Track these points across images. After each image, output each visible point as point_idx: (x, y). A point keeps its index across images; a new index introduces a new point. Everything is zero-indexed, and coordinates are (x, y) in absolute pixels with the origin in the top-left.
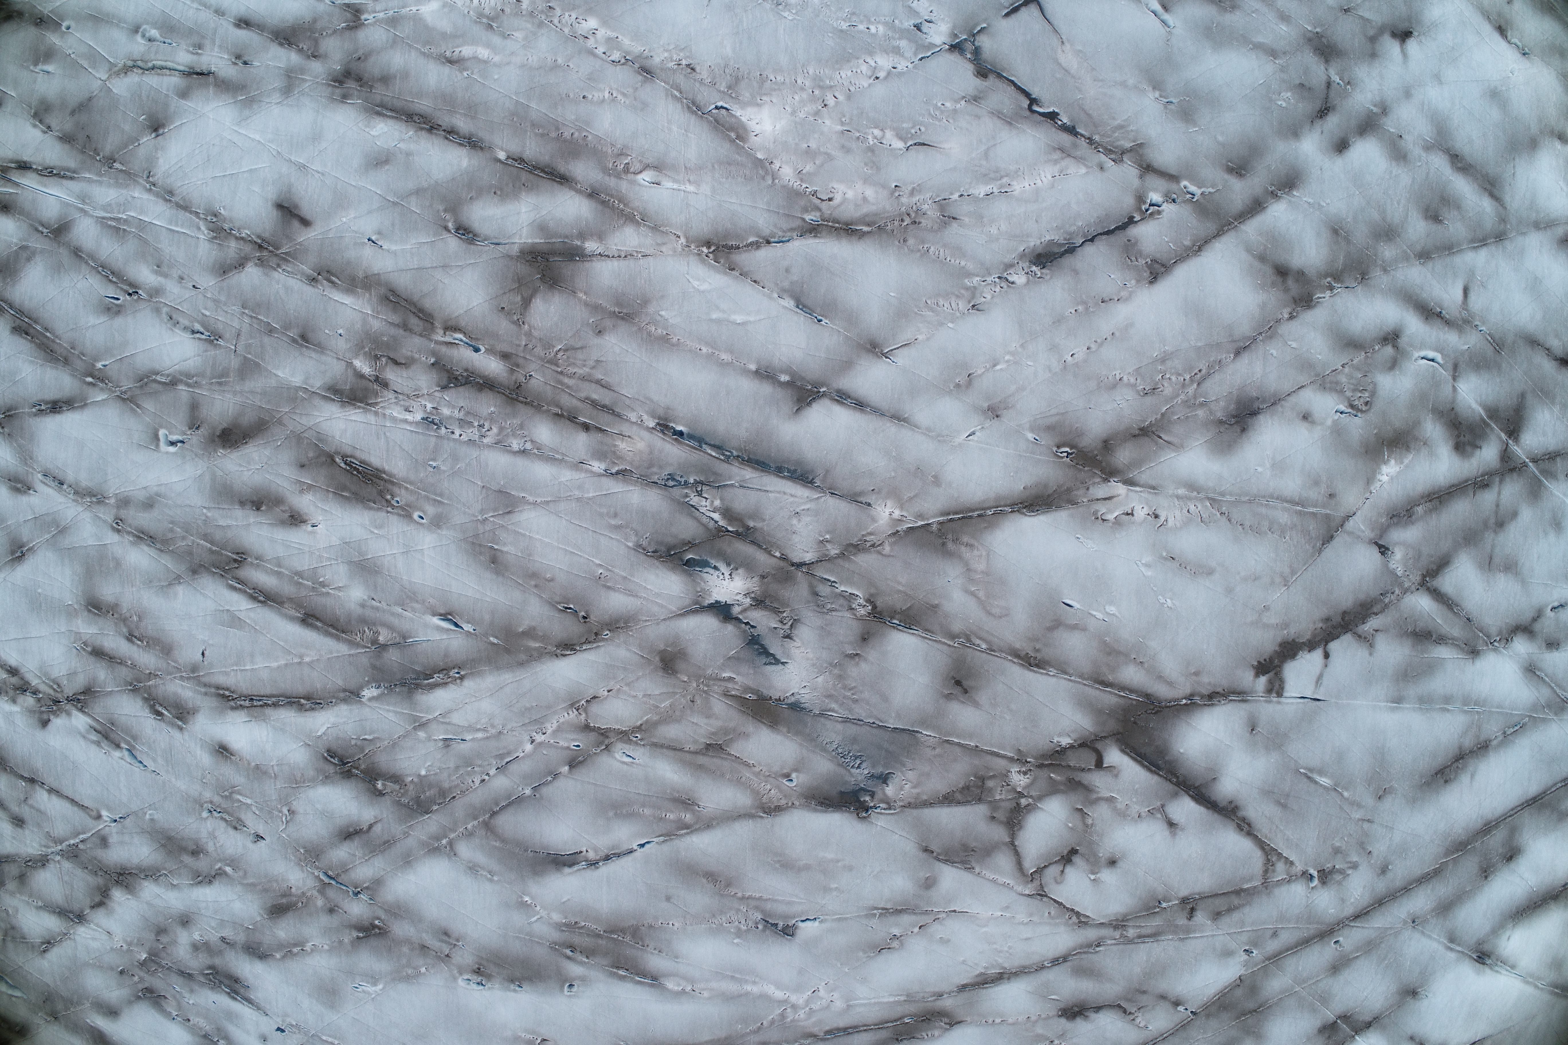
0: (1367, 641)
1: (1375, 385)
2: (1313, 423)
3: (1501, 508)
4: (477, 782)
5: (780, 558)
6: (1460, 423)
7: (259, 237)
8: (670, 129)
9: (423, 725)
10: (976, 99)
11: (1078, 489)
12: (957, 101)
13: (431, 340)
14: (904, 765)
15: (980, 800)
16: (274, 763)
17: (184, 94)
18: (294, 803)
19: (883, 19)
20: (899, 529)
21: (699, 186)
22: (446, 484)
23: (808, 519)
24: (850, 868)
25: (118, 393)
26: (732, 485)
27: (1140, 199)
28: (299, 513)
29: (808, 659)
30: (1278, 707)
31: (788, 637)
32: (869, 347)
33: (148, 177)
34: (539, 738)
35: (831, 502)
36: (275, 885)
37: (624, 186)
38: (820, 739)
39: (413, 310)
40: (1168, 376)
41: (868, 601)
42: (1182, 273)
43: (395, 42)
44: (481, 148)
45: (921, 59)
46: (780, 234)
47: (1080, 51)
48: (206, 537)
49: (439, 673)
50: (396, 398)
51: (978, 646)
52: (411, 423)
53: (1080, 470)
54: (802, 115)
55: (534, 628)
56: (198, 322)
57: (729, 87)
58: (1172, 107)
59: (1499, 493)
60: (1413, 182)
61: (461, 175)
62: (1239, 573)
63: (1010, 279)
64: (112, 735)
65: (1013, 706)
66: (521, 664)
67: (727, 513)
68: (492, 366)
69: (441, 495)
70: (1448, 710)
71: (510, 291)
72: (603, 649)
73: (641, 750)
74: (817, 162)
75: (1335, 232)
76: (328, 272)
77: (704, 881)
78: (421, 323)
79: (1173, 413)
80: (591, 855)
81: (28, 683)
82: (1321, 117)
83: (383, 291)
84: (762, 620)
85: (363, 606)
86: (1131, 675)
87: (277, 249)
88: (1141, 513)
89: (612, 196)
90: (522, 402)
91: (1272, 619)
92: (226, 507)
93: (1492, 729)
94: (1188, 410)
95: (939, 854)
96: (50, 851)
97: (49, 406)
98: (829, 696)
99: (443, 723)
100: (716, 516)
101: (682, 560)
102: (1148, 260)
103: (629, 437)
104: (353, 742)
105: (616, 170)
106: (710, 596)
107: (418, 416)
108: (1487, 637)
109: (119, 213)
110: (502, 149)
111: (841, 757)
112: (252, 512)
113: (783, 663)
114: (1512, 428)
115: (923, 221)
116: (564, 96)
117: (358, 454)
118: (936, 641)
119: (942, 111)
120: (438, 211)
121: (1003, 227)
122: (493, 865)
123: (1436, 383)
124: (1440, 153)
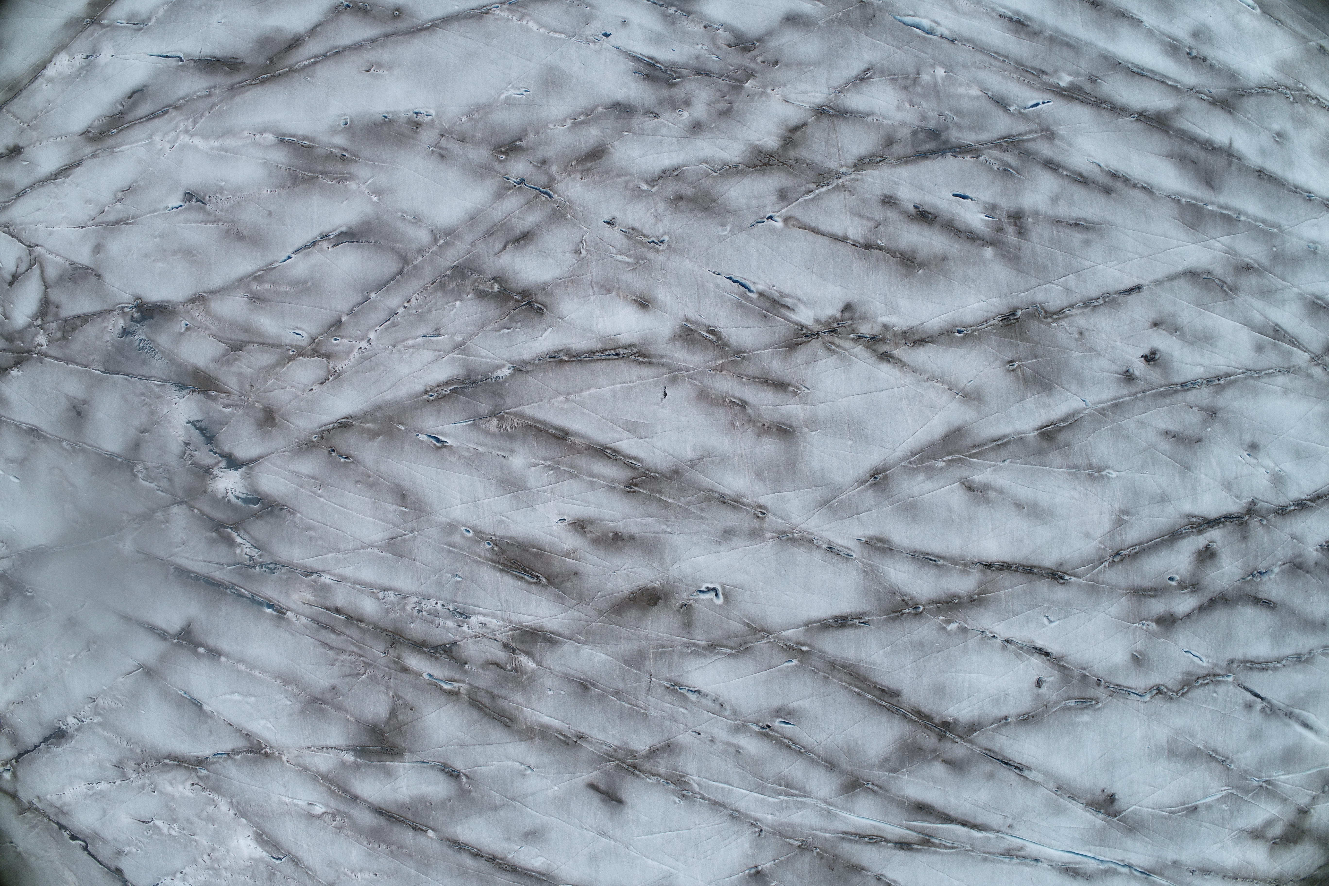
4: (413, 300)
5: (194, 508)
7: (637, 776)
8: (308, 845)
9: (458, 347)
10: (119, 854)
11: (18, 565)
12: (130, 853)
13: (469, 684)
14: (113, 345)
15: (66, 320)
16: (592, 298)
18: (574, 261)
20: (119, 534)
21: (280, 801)
22: (445, 561)
23: (176, 540)
24: (147, 256)
25: (771, 636)
26: (229, 565)
27: (15, 775)
28: (577, 531)
29: (173, 427)
31: (187, 444)
32: (152, 673)
33: (760, 833)
34: (364, 344)
35: (162, 553)
36: (597, 179)
37: (333, 803)
38: (166, 362)
39: (486, 709)
41: (136, 476)
44: (448, 840)
46: (220, 760)
48: (667, 505)
49: (445, 395)
50: (495, 635)
51: (68, 444)
52: (479, 613)
53: (19, 579)
54: (222, 849)
55: (371, 439)
56: (691, 702)
57: (274, 874)
61: (461, 820)
63: (76, 721)
64: (767, 304)
65: (45, 397)
66: (379, 408)
67: (231, 543)
68: (414, 661)
69: (450, 552)
71: (407, 724)
72: (316, 425)
73: (288, 341)
74: (206, 813)
76: (568, 744)
77: (245, 233)
78: (479, 699)
80: (325, 244)
81: (867, 347)
83: (516, 727)
84: (205, 457)
85: (512, 451)
87: (618, 765)
89: (341, 796)
90: (389, 631)
92: (648, 534)
95: (91, 273)
96: (853, 176)
97: (850, 622)
99: (440, 351)
100: (239, 540)
101: (262, 503)
102: (3, 731)
103: (304, 603)
104: (520, 325)
105: (342, 817)
106: (241, 475)
107: (474, 619)
109: (787, 801)
110: (431, 838)
111: (151, 347)
112: (621, 530)
113: (189, 422)
115: (134, 766)
116: (391, 877)
117: (524, 586)
118: (93, 446)
119: (136, 845)
120: (476, 791)
121: (86, 758)
122: (400, 225)
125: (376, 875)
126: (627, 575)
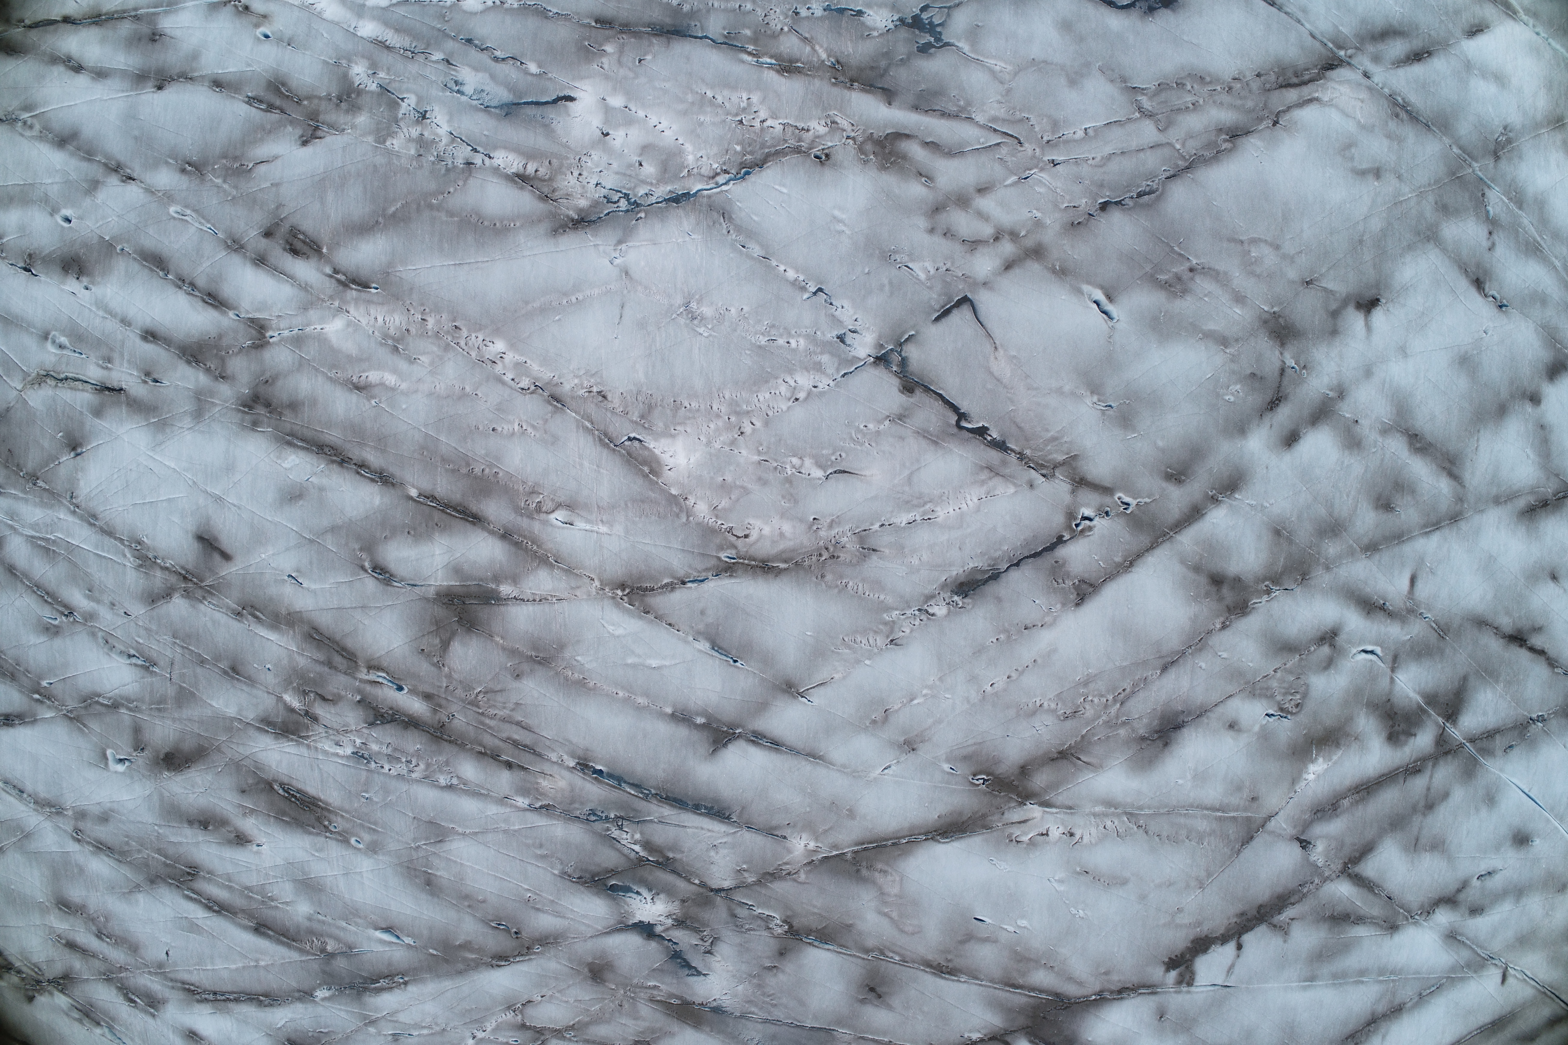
0: (1283, 930)
1: (1308, 686)
2: (1240, 730)
3: (1432, 791)
5: (699, 886)
6: (1396, 713)
7: (183, 568)
8: (581, 465)
9: (373, 1022)
10: (901, 418)
11: (993, 814)
12: (880, 422)
13: (356, 679)
17: (98, 412)
19: (804, 331)
20: (814, 858)
21: (612, 526)
22: (380, 815)
23: (726, 851)
25: (65, 712)
26: (651, 821)
27: (1071, 515)
28: (244, 834)
29: (728, 971)
30: (1188, 996)
31: (709, 952)
32: (784, 687)
33: (72, 497)
34: (480, 1035)
35: (747, 836)
37: (536, 527)
38: (742, 1037)
39: (337, 649)
40: (1090, 698)
41: (785, 921)
42: (1111, 593)
43: (301, 364)
44: (393, 485)
45: (843, 376)
46: (695, 574)
47: (1014, 357)
48: (159, 851)
49: (384, 979)
50: (326, 732)
51: (892, 958)
52: (342, 757)
53: (996, 796)
54: (717, 446)
55: (470, 942)
56: (133, 648)
57: (642, 417)
58: (1111, 412)
59: (1431, 777)
60: (1366, 471)
61: (375, 513)
62: (1153, 881)
63: (931, 611)
64: (92, 1015)
65: (926, 1009)
66: (460, 973)
67: (647, 845)
68: (417, 706)
69: (375, 824)
70: (1362, 982)
71: (428, 633)
72: (534, 962)
74: (733, 497)
75: (1277, 533)
76: (252, 607)
78: (345, 662)
79: (1094, 735)
81: (12, 965)
82: (1271, 409)
83: (306, 628)
84: (684, 938)
85: (310, 919)
86: (1041, 978)
87: (202, 581)
88: (1055, 833)
89: (525, 537)
90: (446, 741)
91: (1185, 919)
92: (175, 825)
93: (1407, 993)
94: (1109, 730)
98: (750, 1002)
99: (390, 1021)
100: (637, 848)
101: (606, 886)
102: (1076, 581)
103: (551, 775)
104: (310, 1034)
105: (528, 509)
106: (634, 917)
107: (349, 751)
108: (1408, 912)
109: (47, 533)
110: (413, 486)
112: (200, 831)
113: (705, 975)
114: (1450, 712)
115: (841, 555)
116: (473, 428)
117: (294, 783)
118: (850, 955)
119: (864, 435)
120: (354, 550)
121: (925, 558)
123: (1372, 676)
124: (1398, 435)
125: (493, 430)
126: (193, 786)
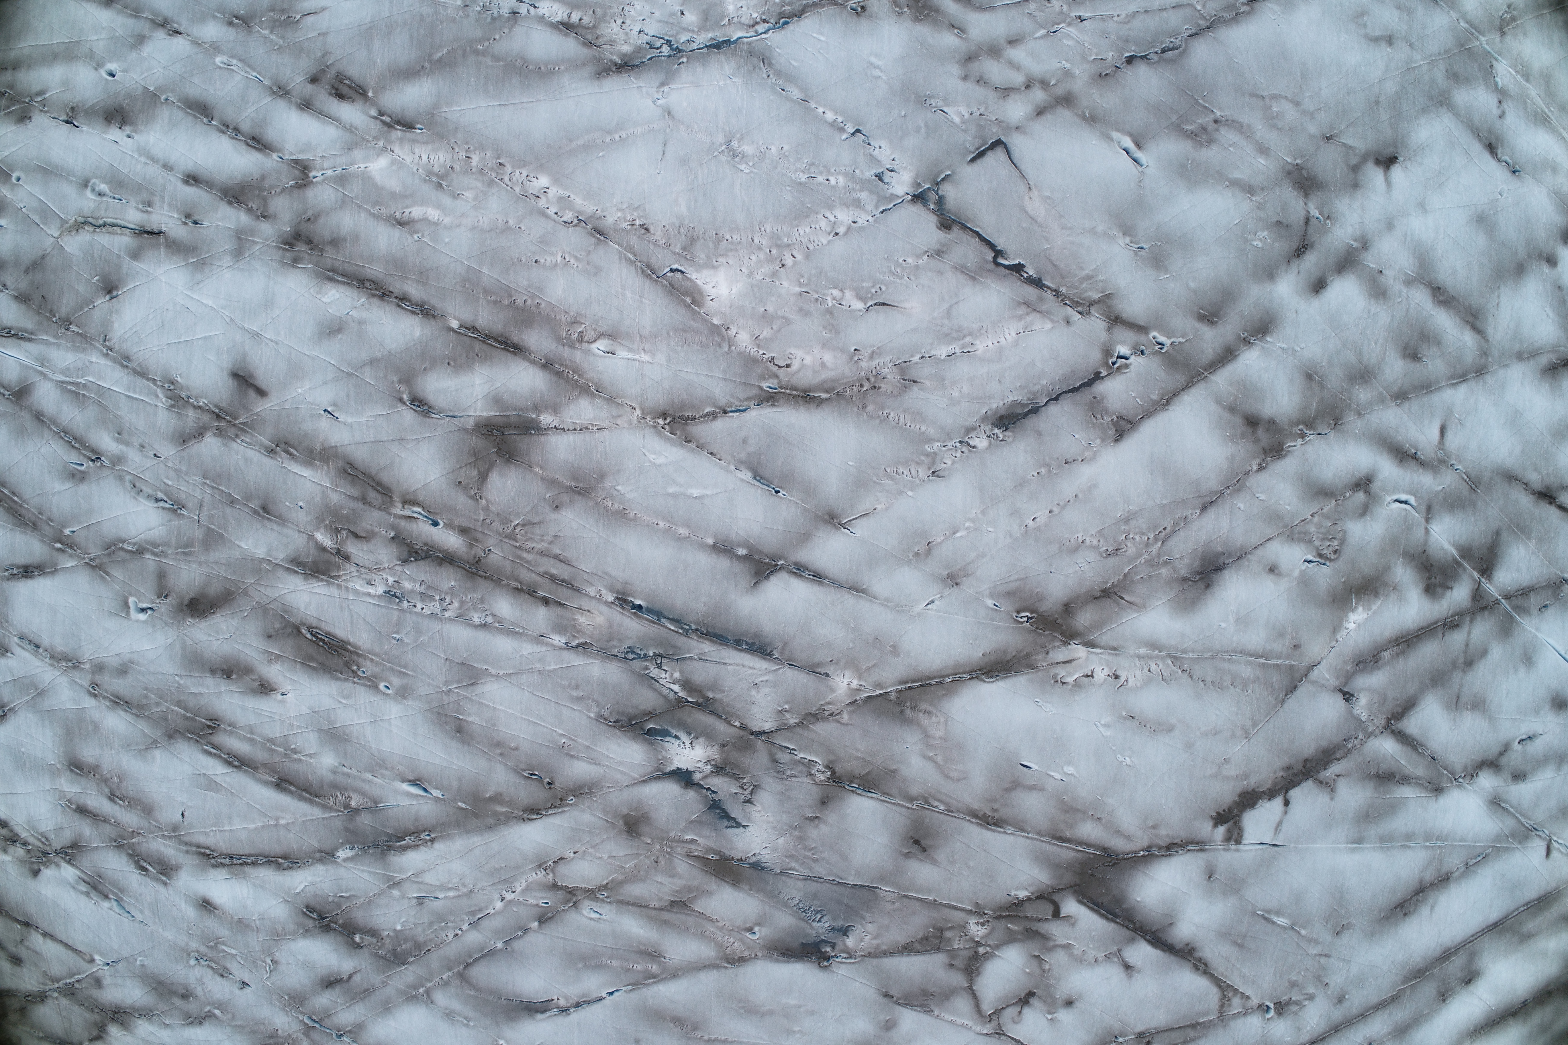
0: (1329, 786)
1: (1345, 532)
2: (1279, 575)
3: (1471, 647)
4: (451, 936)
5: (740, 728)
6: (1432, 565)
7: (216, 406)
8: (624, 295)
9: (397, 884)
10: (939, 253)
11: (1038, 654)
12: (919, 257)
13: (390, 514)
14: (864, 919)
15: (938, 949)
16: (256, 917)
17: (136, 255)
18: (277, 954)
19: (843, 169)
20: (857, 698)
21: (654, 355)
22: (410, 656)
23: (767, 690)
24: (813, 1013)
25: (87, 560)
26: (691, 658)
27: (1107, 352)
28: (268, 682)
29: (768, 822)
30: (1237, 855)
31: (749, 801)
32: (827, 517)
33: (105, 341)
34: (509, 896)
35: (789, 673)
36: (262, 1027)
37: (578, 356)
38: (782, 896)
39: (372, 484)
40: (1131, 536)
41: (827, 767)
42: (1149, 430)
43: (344, 202)
44: (434, 317)
45: (882, 212)
46: (737, 403)
47: (1048, 197)
48: (179, 703)
49: (410, 835)
50: (358, 571)
51: (937, 807)
52: (374, 596)
53: (1040, 634)
54: (759, 277)
55: (501, 794)
56: (161, 491)
57: (684, 249)
58: (1143, 253)
59: (1469, 633)
60: (1392, 320)
61: (414, 345)
62: (1199, 729)
63: (972, 443)
64: (100, 887)
65: (971, 864)
66: (489, 828)
67: (687, 685)
68: (452, 541)
69: (406, 667)
70: (1409, 847)
71: (466, 465)
72: (568, 814)
73: (608, 907)
74: (775, 327)
75: (1309, 377)
76: (286, 443)
77: (672, 1025)
78: (379, 497)
79: (1136, 574)
80: (562, 1003)
81: (17, 835)
82: (1298, 256)
83: (341, 463)
84: (723, 786)
85: (334, 772)
86: (1089, 831)
87: (235, 419)
88: (1101, 675)
89: (566, 366)
90: (482, 577)
91: (1231, 771)
92: (197, 675)
93: (1454, 861)
94: (1151, 570)
95: (898, 999)
96: (47, 988)
97: (21, 570)
98: (791, 856)
99: (415, 882)
100: (676, 688)
101: (643, 730)
102: (1114, 417)
103: (588, 611)
104: (330, 899)
105: (570, 339)
106: (672, 763)
107: (381, 590)
108: (1452, 774)
109: (78, 377)
110: (455, 318)
111: (802, 912)
112: (223, 681)
113: (744, 826)
114: (1485, 566)
115: (882, 385)
116: (516, 260)
117: (323, 626)
118: (894, 804)
119: (903, 269)
120: (393, 382)
121: (965, 390)
122: (469, 1012)
123: (1407, 526)
124: (1422, 287)
125: (536, 262)
126: (217, 632)
